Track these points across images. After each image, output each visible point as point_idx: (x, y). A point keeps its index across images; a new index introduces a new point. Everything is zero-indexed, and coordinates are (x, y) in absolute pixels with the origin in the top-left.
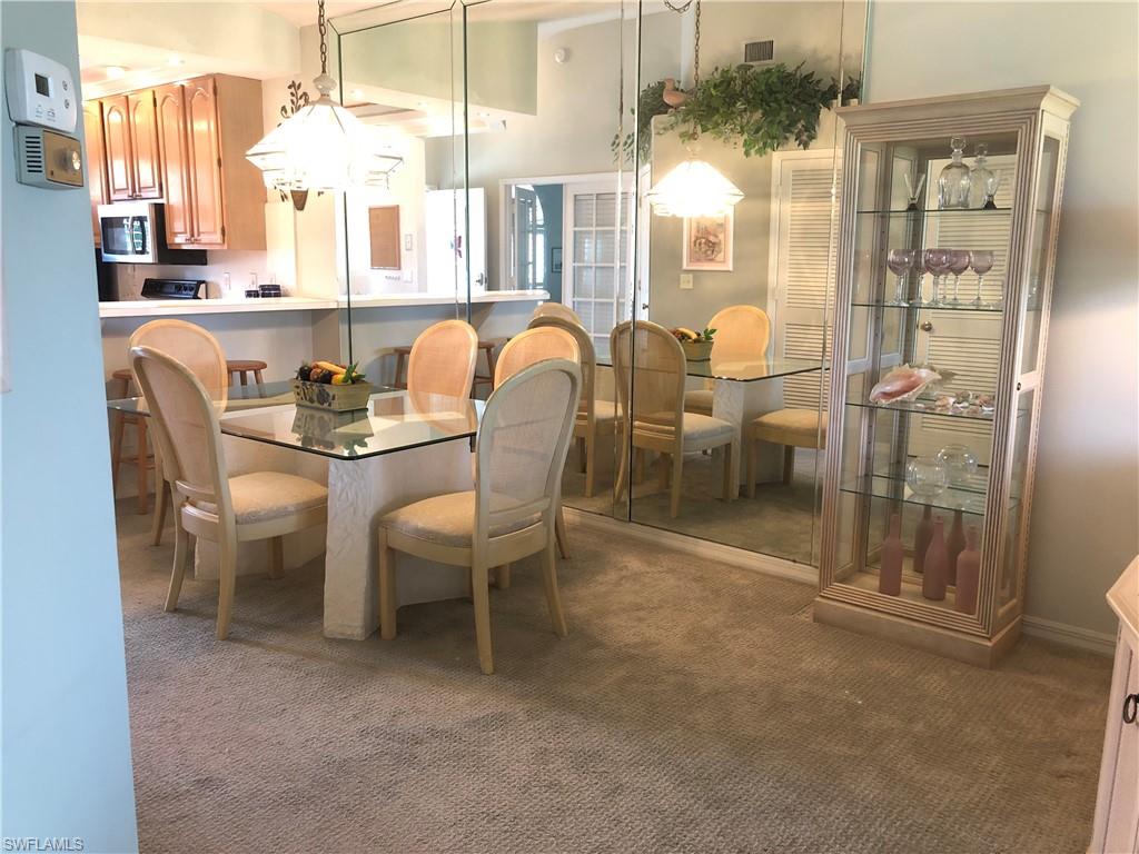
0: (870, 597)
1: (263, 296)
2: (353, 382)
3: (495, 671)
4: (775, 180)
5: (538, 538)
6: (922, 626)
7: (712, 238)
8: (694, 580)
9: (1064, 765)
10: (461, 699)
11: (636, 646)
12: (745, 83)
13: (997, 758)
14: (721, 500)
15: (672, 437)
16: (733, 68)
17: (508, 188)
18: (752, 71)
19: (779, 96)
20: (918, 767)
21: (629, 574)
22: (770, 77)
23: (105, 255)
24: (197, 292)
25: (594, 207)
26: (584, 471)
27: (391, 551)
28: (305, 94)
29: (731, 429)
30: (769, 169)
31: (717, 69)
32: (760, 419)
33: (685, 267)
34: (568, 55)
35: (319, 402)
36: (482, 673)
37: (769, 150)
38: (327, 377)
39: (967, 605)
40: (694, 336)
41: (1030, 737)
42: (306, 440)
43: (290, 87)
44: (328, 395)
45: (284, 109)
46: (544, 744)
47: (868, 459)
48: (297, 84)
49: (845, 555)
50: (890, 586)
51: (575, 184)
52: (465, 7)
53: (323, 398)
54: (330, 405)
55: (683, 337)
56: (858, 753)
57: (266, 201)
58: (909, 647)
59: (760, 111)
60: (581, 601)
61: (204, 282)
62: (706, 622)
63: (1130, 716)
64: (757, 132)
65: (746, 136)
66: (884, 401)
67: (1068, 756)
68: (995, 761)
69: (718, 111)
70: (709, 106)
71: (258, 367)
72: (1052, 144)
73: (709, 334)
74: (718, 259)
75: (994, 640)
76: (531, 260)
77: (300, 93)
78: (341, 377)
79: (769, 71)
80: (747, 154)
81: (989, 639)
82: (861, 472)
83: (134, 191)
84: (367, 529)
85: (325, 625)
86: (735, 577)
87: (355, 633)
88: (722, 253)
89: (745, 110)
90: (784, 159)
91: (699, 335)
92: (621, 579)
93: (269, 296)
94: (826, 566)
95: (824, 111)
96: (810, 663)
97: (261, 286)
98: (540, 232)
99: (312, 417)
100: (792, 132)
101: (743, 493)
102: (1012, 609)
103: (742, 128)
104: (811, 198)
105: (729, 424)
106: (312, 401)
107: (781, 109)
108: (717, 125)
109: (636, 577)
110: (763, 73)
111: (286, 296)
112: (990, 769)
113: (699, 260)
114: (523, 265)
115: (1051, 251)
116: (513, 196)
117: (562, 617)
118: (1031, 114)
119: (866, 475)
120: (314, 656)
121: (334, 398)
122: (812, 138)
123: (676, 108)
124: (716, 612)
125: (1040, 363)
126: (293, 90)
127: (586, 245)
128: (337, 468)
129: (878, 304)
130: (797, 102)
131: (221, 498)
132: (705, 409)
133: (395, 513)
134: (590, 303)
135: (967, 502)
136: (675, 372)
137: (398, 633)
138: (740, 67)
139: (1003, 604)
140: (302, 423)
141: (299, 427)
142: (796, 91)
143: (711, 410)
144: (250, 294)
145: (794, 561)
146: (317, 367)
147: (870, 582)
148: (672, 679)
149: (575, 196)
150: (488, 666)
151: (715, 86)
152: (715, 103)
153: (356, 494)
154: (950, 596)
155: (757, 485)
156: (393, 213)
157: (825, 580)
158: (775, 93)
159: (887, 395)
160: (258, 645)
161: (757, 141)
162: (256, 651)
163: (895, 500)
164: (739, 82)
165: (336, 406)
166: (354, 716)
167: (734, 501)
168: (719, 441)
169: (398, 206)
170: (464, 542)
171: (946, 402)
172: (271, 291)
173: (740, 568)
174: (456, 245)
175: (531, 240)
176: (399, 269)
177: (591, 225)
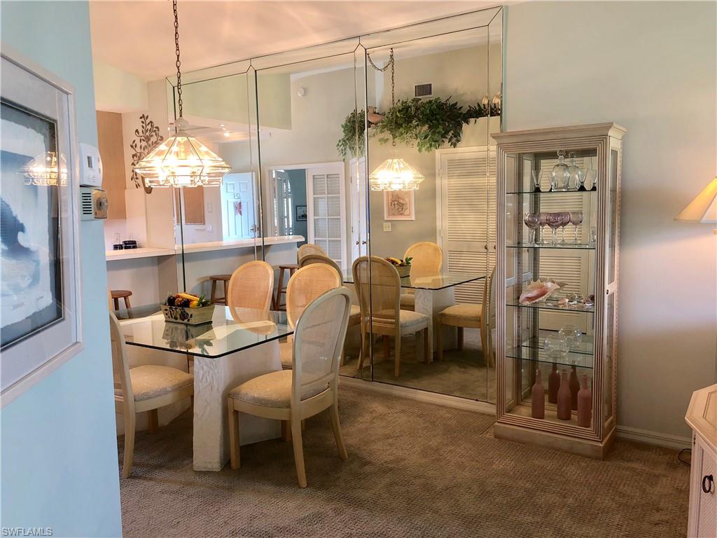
0: (528, 421)
1: (126, 249)
2: (203, 306)
3: (309, 485)
4: (438, 166)
5: (328, 398)
6: (562, 437)
7: (401, 201)
8: (418, 416)
9: (657, 517)
10: (291, 505)
11: (392, 462)
12: (417, 109)
13: (619, 516)
14: (423, 363)
15: (393, 326)
16: (410, 100)
17: (270, 172)
18: (420, 102)
19: (438, 117)
20: (575, 525)
21: (377, 415)
22: (432, 105)
25: (326, 182)
27: (236, 412)
28: (151, 122)
29: (427, 319)
30: (434, 159)
31: (399, 101)
32: (443, 312)
33: (386, 218)
34: (306, 91)
35: (181, 319)
36: (300, 487)
37: (433, 148)
38: (187, 303)
39: (585, 422)
40: (400, 262)
41: (635, 501)
42: (173, 343)
43: (141, 118)
44: (187, 314)
45: (137, 131)
46: (349, 531)
47: (518, 336)
48: (146, 116)
49: (509, 395)
50: (538, 413)
51: (313, 169)
52: (256, 71)
53: (184, 316)
54: (189, 321)
55: (393, 262)
56: (539, 520)
57: (125, 188)
58: (553, 451)
59: (427, 126)
60: (351, 435)
62: (431, 443)
63: (707, 489)
64: (426, 138)
65: (419, 140)
66: (528, 302)
67: (658, 511)
68: (617, 518)
69: (402, 126)
70: (396, 123)
71: (126, 295)
72: (614, 153)
73: (408, 260)
74: (405, 213)
75: (604, 443)
77: (148, 121)
78: (195, 303)
79: (430, 102)
80: (420, 150)
81: (601, 442)
82: (515, 345)
84: (220, 400)
85: (194, 463)
86: (443, 412)
87: (214, 466)
88: (408, 210)
89: (418, 125)
90: (444, 153)
91: (402, 261)
92: (374, 419)
93: (129, 248)
94: (500, 403)
95: (464, 125)
96: (498, 465)
97: (124, 242)
98: (290, 197)
99: (177, 329)
100: (447, 138)
101: (436, 358)
102: (612, 422)
103: (416, 135)
104: (459, 176)
105: (424, 315)
106: (176, 318)
107: (439, 124)
108: (402, 134)
109: (382, 417)
110: (427, 103)
111: (140, 247)
112: (616, 523)
113: (394, 215)
114: (282, 219)
115: (617, 213)
116: (274, 176)
117: (344, 446)
118: (604, 138)
119: (518, 346)
120: (190, 484)
121: (191, 315)
122: (458, 141)
123: (376, 124)
124: (435, 436)
125: (616, 277)
126: (143, 120)
127: (322, 206)
128: (199, 361)
129: (519, 245)
130: (448, 120)
131: (125, 386)
132: (411, 307)
133: (238, 387)
134: (325, 241)
135: (579, 360)
136: (394, 286)
137: (242, 465)
138: (414, 100)
139: (606, 420)
140: (169, 333)
141: (167, 335)
142: (448, 114)
143: (413, 306)
144: (116, 247)
145: (477, 400)
146: (179, 297)
147: (525, 412)
148: (418, 481)
149: (314, 176)
150: (304, 483)
151: (399, 111)
152: (400, 122)
153: (212, 377)
154: (574, 417)
155: (444, 351)
156: (200, 190)
157: (501, 411)
158: (436, 114)
159: (529, 299)
160: (151, 479)
161: (425, 143)
162: (152, 483)
163: (534, 360)
164: (413, 108)
165: (193, 321)
166: (225, 522)
167: (431, 363)
168: (421, 327)
169: (202, 186)
170: (287, 404)
171: (563, 302)
172: (131, 245)
173: (443, 407)
174: (238, 207)
175: (285, 202)
176: (204, 224)
177: (324, 193)
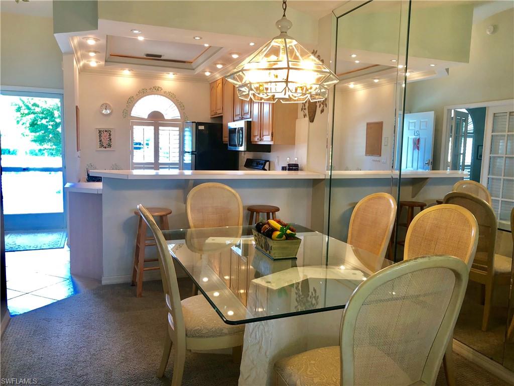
1: (288, 170)
2: (286, 239)
17: (449, 111)
23: (229, 147)
24: (264, 166)
25: (508, 120)
26: (483, 303)
28: (319, 56)
34: (495, 29)
35: (265, 249)
38: (270, 233)
44: (268, 245)
48: (315, 51)
51: (494, 107)
57: (297, 118)
61: (268, 161)
71: (274, 210)
76: (462, 152)
83: (242, 116)
93: (292, 170)
97: (289, 165)
98: (470, 137)
106: (262, 246)
111: (301, 170)
114: (456, 155)
116: (453, 116)
127: (501, 144)
134: (500, 179)
144: (284, 169)
146: (268, 224)
149: (494, 114)
156: (380, 125)
165: (272, 255)
169: (382, 122)
172: (294, 167)
174: (417, 143)
175: (463, 141)
176: (380, 156)
177: (505, 131)
